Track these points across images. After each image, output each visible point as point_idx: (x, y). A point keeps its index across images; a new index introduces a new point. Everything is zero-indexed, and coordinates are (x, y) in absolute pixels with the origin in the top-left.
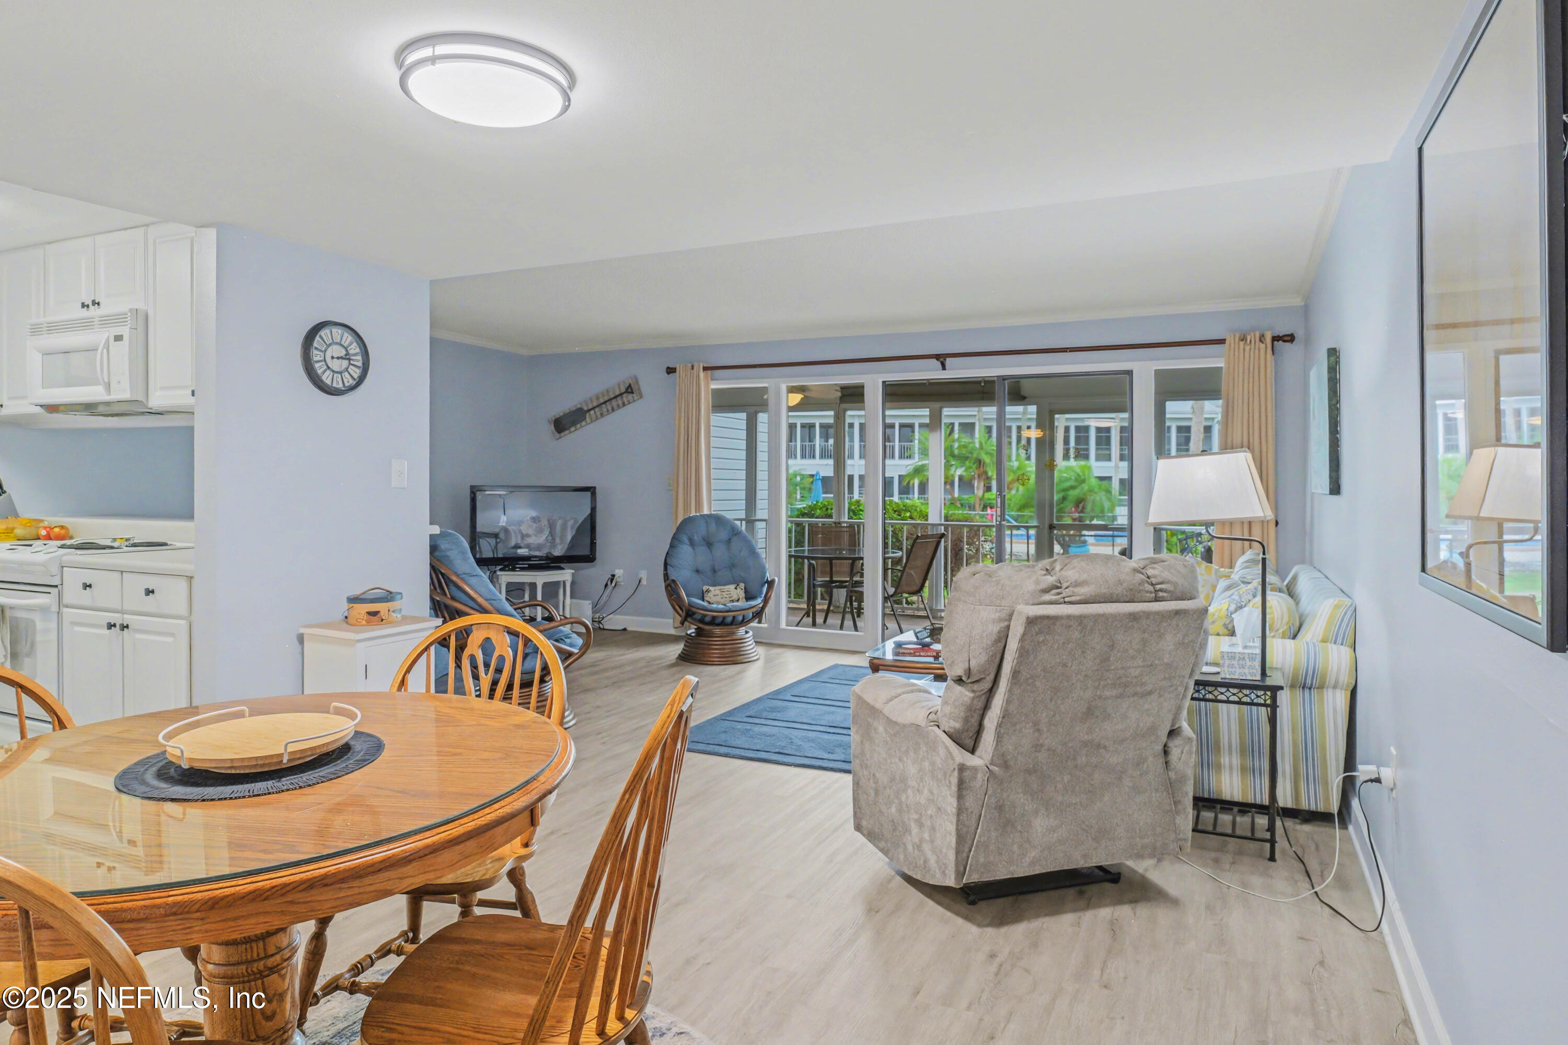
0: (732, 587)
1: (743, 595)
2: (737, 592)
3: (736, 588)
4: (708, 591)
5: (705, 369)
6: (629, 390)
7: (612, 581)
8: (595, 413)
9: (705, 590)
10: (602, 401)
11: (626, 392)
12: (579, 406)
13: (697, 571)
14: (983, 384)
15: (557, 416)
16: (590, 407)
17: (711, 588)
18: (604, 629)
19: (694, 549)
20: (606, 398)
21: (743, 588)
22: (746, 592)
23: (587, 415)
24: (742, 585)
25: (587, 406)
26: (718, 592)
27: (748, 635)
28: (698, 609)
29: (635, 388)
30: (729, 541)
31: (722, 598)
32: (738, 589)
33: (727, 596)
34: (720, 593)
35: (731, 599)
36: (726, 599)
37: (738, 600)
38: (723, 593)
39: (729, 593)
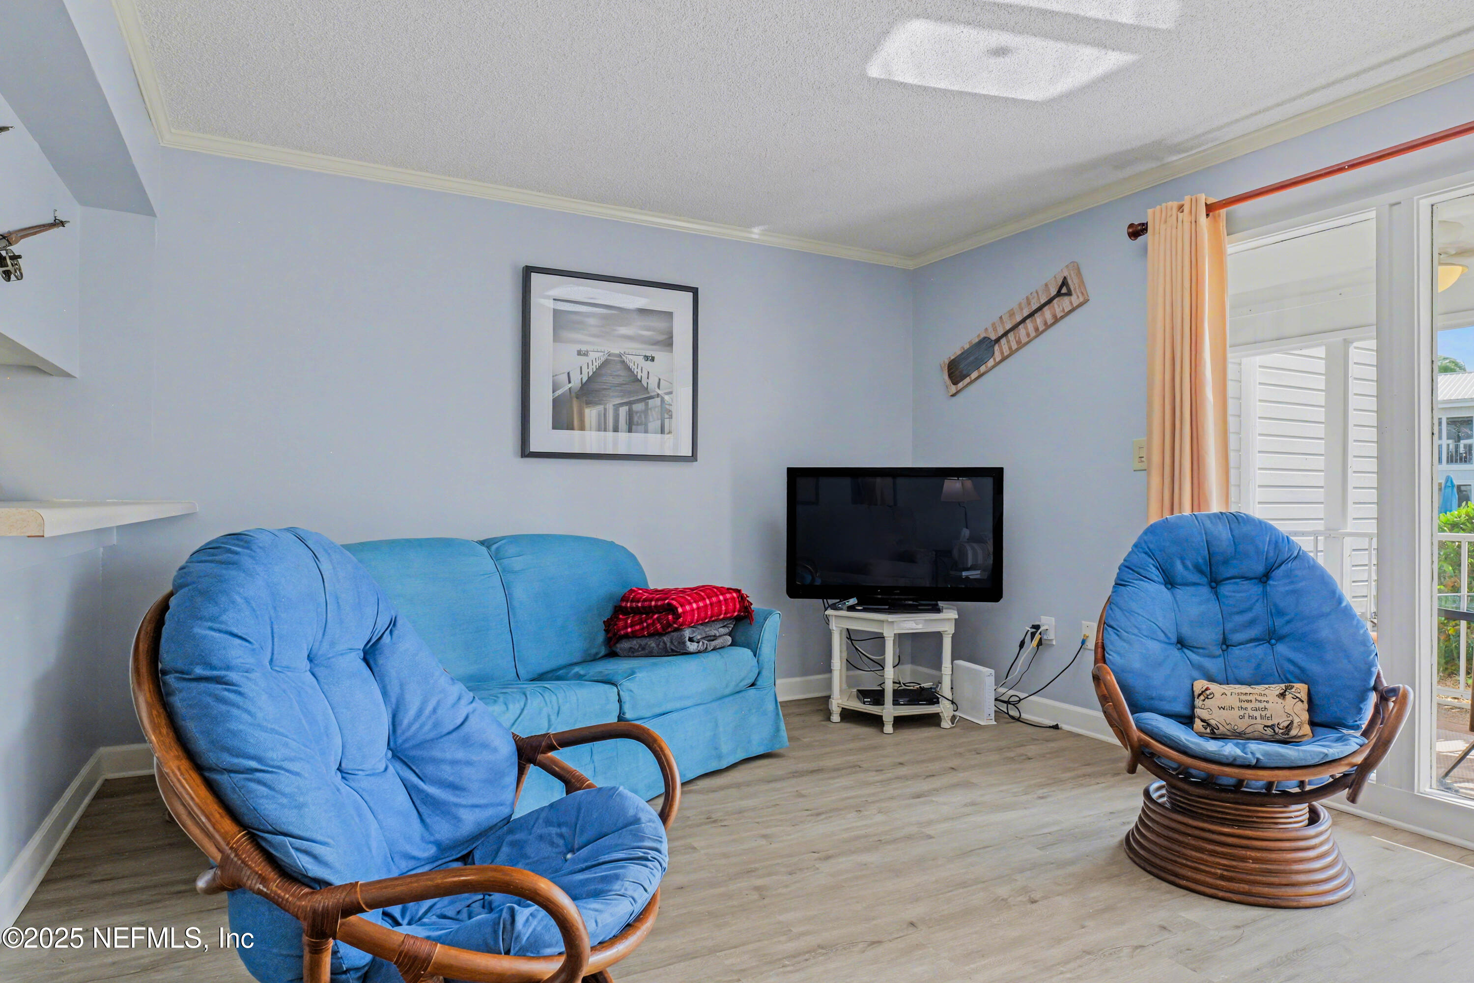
0: (1272, 691)
1: (1305, 716)
2: (1290, 709)
3: (1282, 695)
4: (1205, 694)
6: (1064, 290)
7: (1033, 635)
8: (1008, 342)
9: (1197, 691)
10: (1019, 318)
11: (1059, 294)
12: (983, 335)
13: (1182, 643)
15: (952, 358)
16: (1001, 332)
17: (1214, 687)
18: (1018, 720)
19: (1172, 595)
20: (1026, 313)
21: (1304, 696)
22: (1312, 706)
23: (996, 347)
24: (1301, 689)
25: (995, 329)
26: (1233, 701)
29: (1073, 283)
31: (1242, 717)
32: (1289, 696)
33: (1257, 714)
34: (1239, 704)
35: (1269, 723)
36: (1254, 721)
37: (1289, 728)
38: (1245, 705)
39: (1262, 705)
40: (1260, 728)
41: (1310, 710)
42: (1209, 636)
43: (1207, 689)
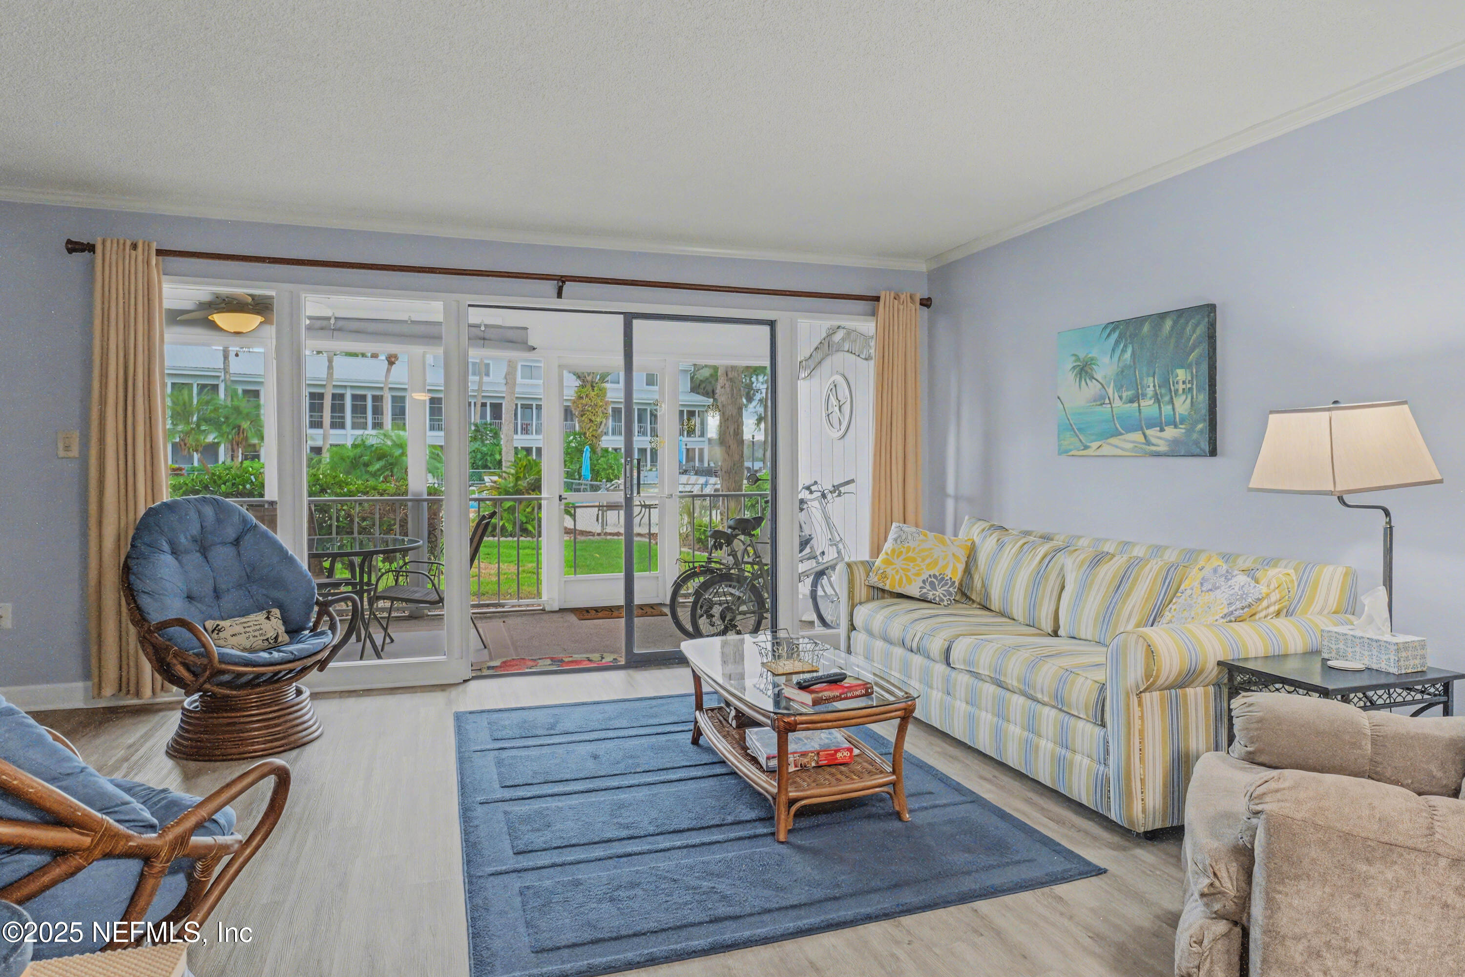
0: (261, 616)
1: (283, 628)
2: (274, 626)
3: (268, 618)
4: (218, 629)
5: (160, 252)
9: (211, 629)
13: (190, 598)
14: (483, 328)
17: (222, 623)
19: (179, 562)
21: (279, 615)
22: (285, 621)
24: (276, 611)
26: (238, 629)
27: (303, 697)
28: (229, 664)
30: (237, 542)
31: (248, 638)
32: (272, 618)
33: (257, 633)
34: (243, 630)
35: (265, 638)
36: (256, 639)
37: (276, 638)
38: (248, 630)
39: (258, 627)
40: (260, 642)
41: (285, 623)
42: (207, 589)
43: (218, 625)
